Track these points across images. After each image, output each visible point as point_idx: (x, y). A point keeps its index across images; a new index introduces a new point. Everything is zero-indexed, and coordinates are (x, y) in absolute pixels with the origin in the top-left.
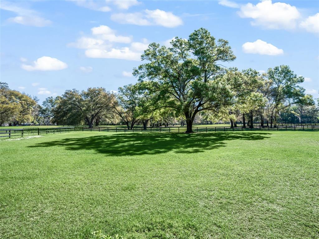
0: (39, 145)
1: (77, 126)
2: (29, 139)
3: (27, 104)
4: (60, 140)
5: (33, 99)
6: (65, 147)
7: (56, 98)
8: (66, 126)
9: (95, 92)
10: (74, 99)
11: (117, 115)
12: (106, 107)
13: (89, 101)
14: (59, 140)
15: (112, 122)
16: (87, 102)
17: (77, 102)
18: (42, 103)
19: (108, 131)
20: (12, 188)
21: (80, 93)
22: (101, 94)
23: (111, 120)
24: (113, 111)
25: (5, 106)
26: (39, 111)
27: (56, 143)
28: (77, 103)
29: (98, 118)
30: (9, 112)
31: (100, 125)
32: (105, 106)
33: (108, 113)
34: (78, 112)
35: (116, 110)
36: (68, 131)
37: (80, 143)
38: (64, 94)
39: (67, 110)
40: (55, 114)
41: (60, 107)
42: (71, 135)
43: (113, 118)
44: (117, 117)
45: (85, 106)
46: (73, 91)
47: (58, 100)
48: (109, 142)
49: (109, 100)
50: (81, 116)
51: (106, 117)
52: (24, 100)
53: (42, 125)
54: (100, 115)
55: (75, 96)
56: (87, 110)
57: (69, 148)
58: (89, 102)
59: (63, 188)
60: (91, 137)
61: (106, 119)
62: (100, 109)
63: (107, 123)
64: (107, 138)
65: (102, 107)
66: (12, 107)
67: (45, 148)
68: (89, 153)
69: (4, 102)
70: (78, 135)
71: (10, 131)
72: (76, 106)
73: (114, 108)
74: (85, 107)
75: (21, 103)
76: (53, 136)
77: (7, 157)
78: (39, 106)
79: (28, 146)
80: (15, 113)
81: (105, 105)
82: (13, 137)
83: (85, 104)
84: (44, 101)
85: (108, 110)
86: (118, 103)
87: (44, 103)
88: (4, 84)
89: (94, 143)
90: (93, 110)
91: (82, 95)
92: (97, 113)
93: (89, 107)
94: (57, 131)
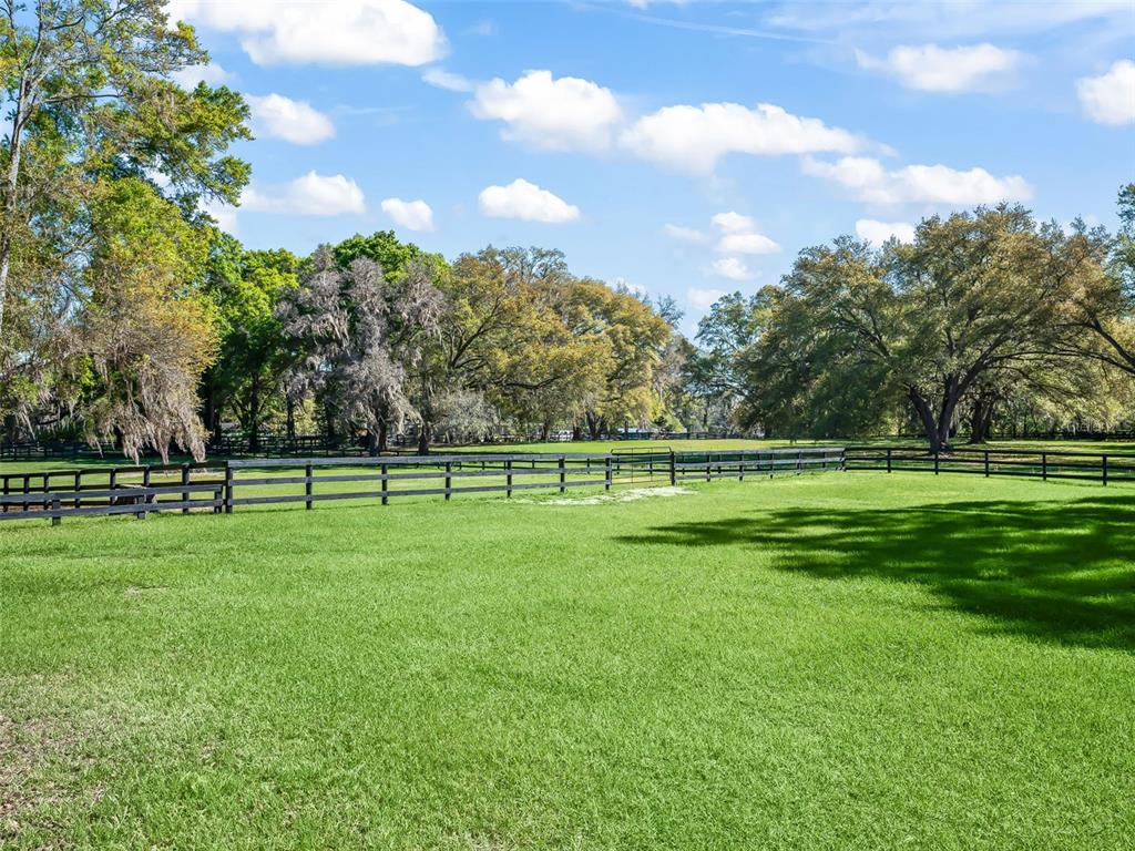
0: (663, 533)
1: (859, 444)
2: (632, 502)
3: (636, 336)
4: (762, 516)
5: (657, 310)
6: (770, 554)
7: (759, 295)
8: (804, 444)
9: (963, 243)
10: (845, 293)
11: (1116, 374)
12: (1030, 323)
13: (930, 300)
14: (754, 516)
15: (1078, 418)
16: (914, 306)
17: (858, 307)
18: (696, 330)
19: (1045, 476)
20: (505, 722)
21: (872, 258)
22: (1001, 245)
23: (1068, 408)
24: (1084, 344)
25: (554, 351)
26: (684, 368)
27: (738, 530)
28: (862, 316)
29: (983, 395)
30: (570, 378)
31: (1001, 437)
32: (1027, 317)
33: (1050, 361)
34: (869, 362)
35: (1105, 343)
36: (813, 466)
37: (859, 539)
38: (789, 272)
39: (811, 358)
40: (750, 378)
41: (773, 340)
42: (822, 491)
43: (1085, 392)
44: (1113, 384)
45: (906, 325)
46: (834, 249)
47: (768, 304)
48: (1032, 548)
49: (1051, 280)
50: (884, 387)
51: (1040, 388)
52: (622, 321)
53: (698, 437)
54: (997, 377)
55: (847, 276)
56: (915, 349)
57: (788, 563)
58: (930, 303)
59: (704, 778)
60: (928, 510)
61: (1040, 400)
62: (998, 343)
63: (1046, 422)
64: (1026, 517)
65: (1009, 325)
66: (578, 355)
67: (682, 550)
68: (887, 602)
69: (551, 333)
70: (857, 493)
71: (561, 463)
72: (856, 334)
73: (1088, 325)
74: (906, 332)
75: (612, 334)
76: (735, 491)
77: (529, 579)
78: (684, 342)
79: (616, 535)
80: (589, 383)
81: (1026, 312)
82: (576, 490)
83: (906, 315)
84: (705, 319)
85: (1047, 343)
86: (1117, 291)
87: (706, 325)
88: (553, 254)
89: (936, 547)
90: (950, 350)
91: (884, 267)
92: (980, 366)
93: (927, 330)
94: (759, 469)
